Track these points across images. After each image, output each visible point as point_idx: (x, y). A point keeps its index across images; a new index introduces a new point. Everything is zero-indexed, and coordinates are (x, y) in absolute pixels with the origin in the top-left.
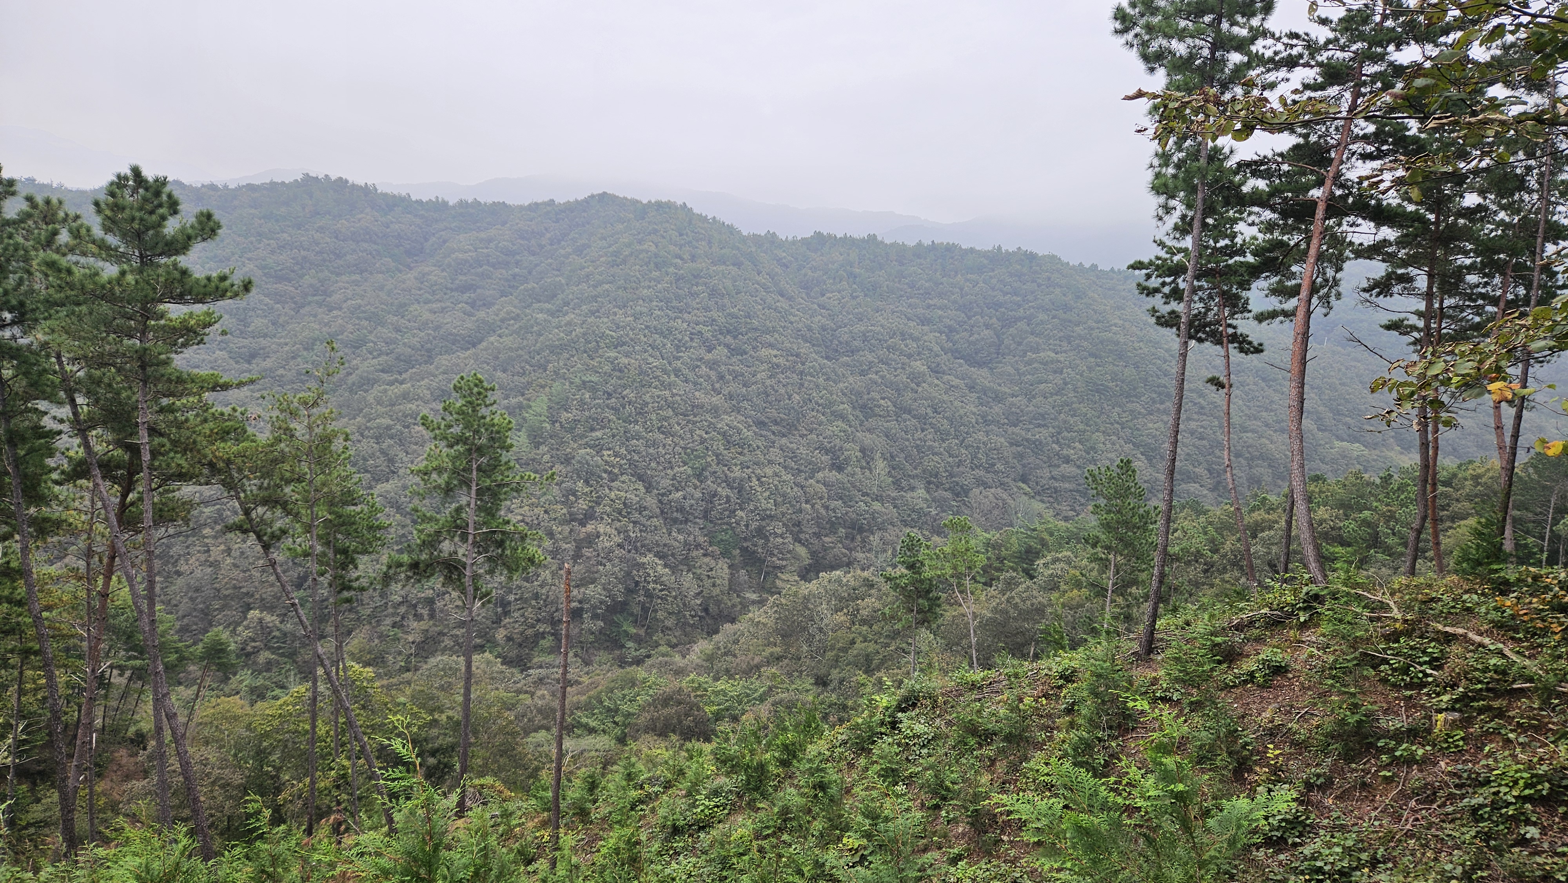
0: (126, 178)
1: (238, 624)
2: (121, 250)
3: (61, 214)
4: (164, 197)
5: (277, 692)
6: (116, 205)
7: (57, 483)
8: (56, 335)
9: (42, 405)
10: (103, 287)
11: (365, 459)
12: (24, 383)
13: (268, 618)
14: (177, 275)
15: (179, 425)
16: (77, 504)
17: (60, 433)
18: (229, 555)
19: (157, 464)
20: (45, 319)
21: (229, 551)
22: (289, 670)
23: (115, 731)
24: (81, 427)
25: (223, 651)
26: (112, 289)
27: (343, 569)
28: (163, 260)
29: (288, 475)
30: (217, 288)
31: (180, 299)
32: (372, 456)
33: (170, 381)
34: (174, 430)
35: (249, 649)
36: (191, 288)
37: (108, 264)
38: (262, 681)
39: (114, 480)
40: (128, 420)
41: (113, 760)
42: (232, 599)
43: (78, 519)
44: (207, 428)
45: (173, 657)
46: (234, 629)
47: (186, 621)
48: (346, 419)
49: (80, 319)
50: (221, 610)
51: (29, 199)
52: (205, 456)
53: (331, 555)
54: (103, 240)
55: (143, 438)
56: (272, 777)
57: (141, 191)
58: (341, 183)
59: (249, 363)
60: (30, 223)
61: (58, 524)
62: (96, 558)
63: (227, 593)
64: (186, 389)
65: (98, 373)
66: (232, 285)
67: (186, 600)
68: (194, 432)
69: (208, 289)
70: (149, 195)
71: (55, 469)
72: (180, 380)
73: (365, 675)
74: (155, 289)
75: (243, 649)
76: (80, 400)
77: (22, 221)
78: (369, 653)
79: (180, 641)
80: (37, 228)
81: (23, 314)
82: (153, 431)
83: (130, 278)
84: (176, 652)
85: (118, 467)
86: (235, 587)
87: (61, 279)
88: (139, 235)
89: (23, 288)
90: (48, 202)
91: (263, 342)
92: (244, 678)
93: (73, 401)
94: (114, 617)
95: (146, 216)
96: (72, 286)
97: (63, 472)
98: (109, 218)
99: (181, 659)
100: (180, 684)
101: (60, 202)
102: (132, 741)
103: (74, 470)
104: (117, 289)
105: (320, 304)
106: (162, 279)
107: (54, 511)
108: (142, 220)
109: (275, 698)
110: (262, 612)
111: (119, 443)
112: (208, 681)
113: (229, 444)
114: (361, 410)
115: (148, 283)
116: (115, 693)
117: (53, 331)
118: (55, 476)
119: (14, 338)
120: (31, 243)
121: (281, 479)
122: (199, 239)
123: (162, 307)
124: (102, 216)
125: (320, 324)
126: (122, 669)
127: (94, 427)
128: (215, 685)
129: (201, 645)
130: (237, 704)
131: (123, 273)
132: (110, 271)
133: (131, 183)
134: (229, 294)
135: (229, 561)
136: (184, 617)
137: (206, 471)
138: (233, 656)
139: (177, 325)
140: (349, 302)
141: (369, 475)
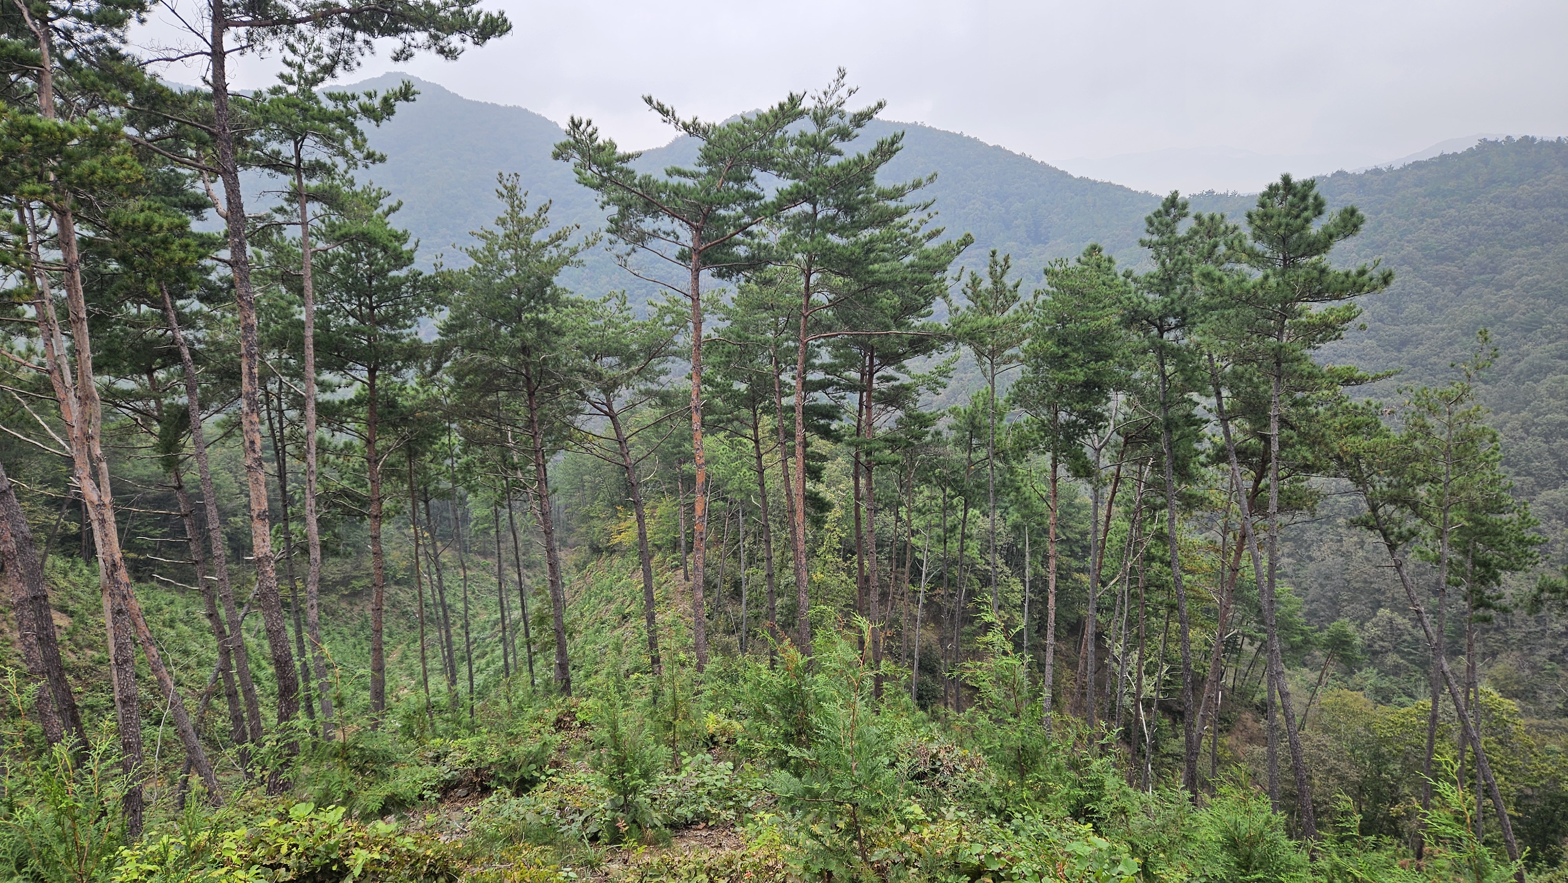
0: (1277, 188)
1: (1368, 620)
2: (1268, 255)
3: (1222, 227)
4: (1311, 200)
5: (1405, 699)
6: (1266, 215)
7: (1203, 465)
8: (1206, 338)
9: (1195, 396)
10: (1248, 292)
11: (1528, 460)
12: (1181, 378)
13: (1399, 620)
14: (1315, 274)
15: (1310, 418)
16: (1218, 485)
17: (1207, 421)
18: (1362, 547)
19: (1284, 455)
20: (1201, 322)
21: (1362, 544)
22: (1420, 679)
23: (1243, 694)
24: (1225, 418)
25: (1348, 643)
26: (1256, 292)
27: (1483, 583)
28: (1303, 261)
29: (1421, 474)
30: (1355, 283)
31: (1319, 296)
32: (1539, 456)
33: (1301, 376)
34: (1304, 423)
35: (1376, 647)
36: (1329, 285)
37: (1255, 270)
38: (1388, 684)
39: (1251, 466)
40: (1264, 412)
41: (1239, 720)
42: (1361, 593)
43: (1217, 497)
44: (1337, 423)
45: (1299, 638)
46: (1362, 624)
47: (1314, 605)
48: (1508, 413)
49: (1228, 321)
50: (1350, 601)
51: (1198, 218)
52: (1332, 450)
53: (1468, 565)
54: (1252, 248)
55: (1274, 429)
56: (1390, 786)
57: (1290, 197)
58: (1527, 142)
59: (1399, 351)
60: (1197, 238)
61: (1202, 500)
62: (1231, 534)
63: (1357, 585)
64: (1316, 384)
65: (1240, 369)
66: (1371, 279)
67: (1315, 585)
68: (1324, 426)
69: (1345, 285)
70: (1296, 200)
71: (1202, 453)
72: (1311, 376)
73: (1506, 706)
74: (1294, 289)
75: (1370, 646)
76: (1225, 393)
77: (1190, 238)
78: (1517, 683)
79: (1307, 624)
80: (1202, 242)
81: (1184, 319)
82: (1284, 422)
83: (1272, 281)
84: (1302, 634)
85: (1253, 455)
86: (1365, 581)
87: (1213, 287)
88: (1284, 240)
89: (1187, 296)
90: (1212, 218)
91: (1416, 328)
92: (1369, 676)
93: (1218, 394)
94: (1249, 590)
95: (1291, 222)
96: (1221, 293)
97: (1208, 456)
98: (1259, 227)
99: (1306, 642)
100: (1305, 665)
101: (1222, 217)
102: (1257, 708)
103: (1217, 455)
104: (1260, 293)
105: (1487, 284)
106: (1301, 279)
107: (1197, 489)
108: (1287, 225)
109: (1402, 705)
110: (1392, 611)
111: (1254, 433)
112: (1331, 670)
113: (1360, 438)
114: (1528, 403)
115: (1288, 284)
116: (1246, 660)
117: (1205, 333)
118: (1202, 458)
119: (1176, 339)
120: (1195, 256)
121: (1413, 479)
122: (1341, 236)
123: (1299, 306)
124: (1254, 226)
125: (1485, 305)
126: (1253, 639)
127: (1236, 417)
128: (1338, 675)
129: (1326, 633)
130: (1359, 701)
131: (1266, 277)
132: (1257, 275)
133: (1281, 191)
134: (1366, 288)
135: (1361, 553)
136: (1313, 601)
137: (1333, 464)
138: (1358, 650)
139: (1316, 321)
140: (1524, 279)
141: (1532, 479)
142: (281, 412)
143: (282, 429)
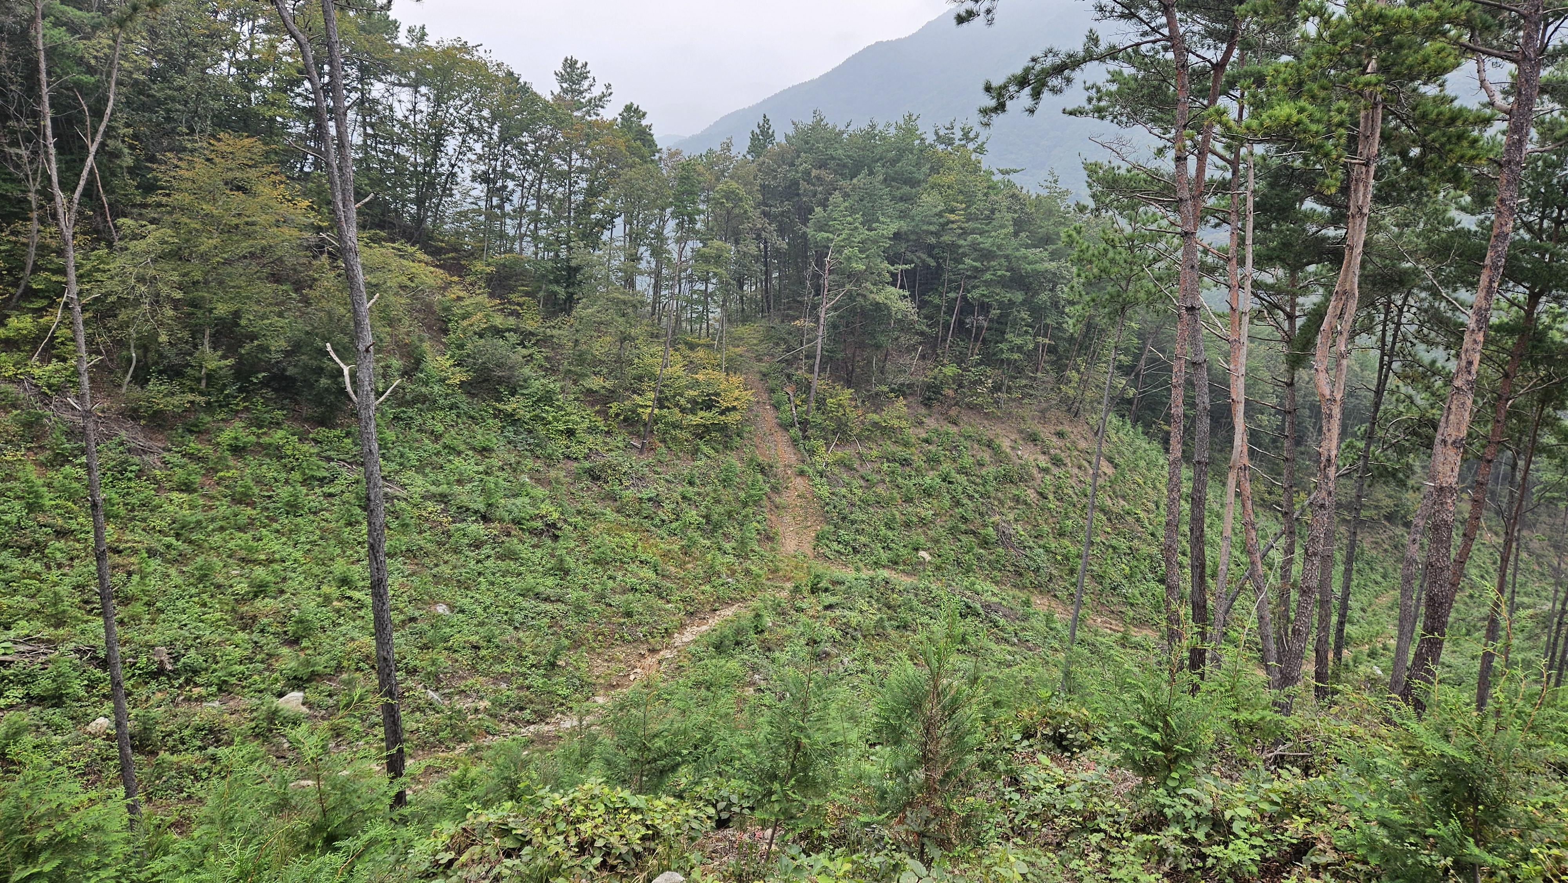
142: (1398, 324)
143: (1394, 343)
